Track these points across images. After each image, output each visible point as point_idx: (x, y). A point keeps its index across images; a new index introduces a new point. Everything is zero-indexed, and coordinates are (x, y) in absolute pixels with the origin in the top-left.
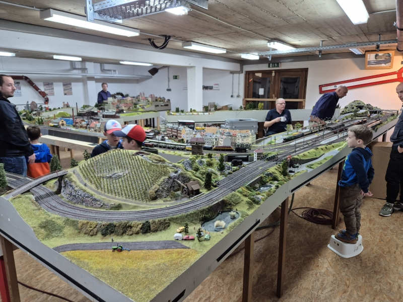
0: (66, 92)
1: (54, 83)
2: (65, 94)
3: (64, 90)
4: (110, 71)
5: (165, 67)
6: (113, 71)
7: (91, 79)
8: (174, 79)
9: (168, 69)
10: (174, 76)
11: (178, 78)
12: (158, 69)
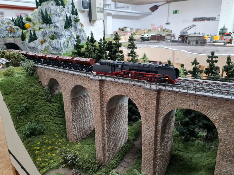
4: (124, 7)
5: (167, 3)
6: (126, 8)
7: (109, 14)
8: (174, 13)
9: (169, 5)
10: (174, 11)
11: (178, 12)
12: (159, 6)
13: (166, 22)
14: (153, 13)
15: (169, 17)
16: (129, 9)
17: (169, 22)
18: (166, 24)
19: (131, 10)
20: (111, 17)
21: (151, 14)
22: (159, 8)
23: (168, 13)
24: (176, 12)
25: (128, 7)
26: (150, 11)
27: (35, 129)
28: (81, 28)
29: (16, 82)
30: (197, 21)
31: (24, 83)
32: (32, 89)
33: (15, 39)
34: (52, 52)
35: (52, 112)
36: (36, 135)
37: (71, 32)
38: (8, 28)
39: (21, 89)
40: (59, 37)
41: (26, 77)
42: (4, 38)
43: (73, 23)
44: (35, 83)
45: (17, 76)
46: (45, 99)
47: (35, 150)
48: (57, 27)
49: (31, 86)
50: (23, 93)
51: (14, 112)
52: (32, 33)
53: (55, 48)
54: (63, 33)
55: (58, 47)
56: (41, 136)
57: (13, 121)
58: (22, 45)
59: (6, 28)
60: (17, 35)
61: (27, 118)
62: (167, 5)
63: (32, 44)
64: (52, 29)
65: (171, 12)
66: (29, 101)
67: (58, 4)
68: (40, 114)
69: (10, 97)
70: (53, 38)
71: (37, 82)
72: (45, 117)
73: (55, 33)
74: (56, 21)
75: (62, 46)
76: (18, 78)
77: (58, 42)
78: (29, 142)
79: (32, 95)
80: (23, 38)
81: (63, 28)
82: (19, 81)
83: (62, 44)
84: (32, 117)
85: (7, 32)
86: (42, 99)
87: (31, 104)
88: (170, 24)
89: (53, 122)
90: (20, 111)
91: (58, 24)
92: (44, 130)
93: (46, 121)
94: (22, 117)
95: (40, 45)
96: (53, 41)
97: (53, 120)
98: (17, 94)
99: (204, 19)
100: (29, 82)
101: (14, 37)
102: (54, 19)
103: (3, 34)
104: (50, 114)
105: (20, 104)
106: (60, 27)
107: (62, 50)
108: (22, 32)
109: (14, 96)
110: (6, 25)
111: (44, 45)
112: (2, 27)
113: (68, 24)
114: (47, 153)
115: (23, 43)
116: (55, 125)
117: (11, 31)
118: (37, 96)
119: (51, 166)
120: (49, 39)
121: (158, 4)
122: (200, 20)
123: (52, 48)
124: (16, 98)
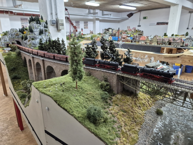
1: (80, 22)
2: (85, 28)
4: (108, 14)
5: (139, 11)
6: (109, 15)
7: (97, 19)
8: (143, 19)
9: (140, 13)
10: (144, 17)
11: (146, 18)
12: (134, 13)
13: (138, 25)
14: (129, 18)
15: (140, 21)
16: (111, 16)
17: (140, 25)
18: (138, 26)
19: (113, 16)
20: (99, 21)
21: (128, 19)
22: (134, 15)
23: (140, 18)
24: (145, 18)
25: (110, 15)
26: (127, 17)
27: (16, 76)
28: (49, 35)
29: (11, 58)
30: (159, 24)
31: (14, 58)
32: (17, 61)
33: (19, 39)
34: (33, 46)
35: (25, 71)
36: (17, 79)
37: (42, 37)
38: (15, 34)
39: (13, 61)
40: (36, 39)
41: (16, 56)
42: (13, 38)
43: (44, 32)
44: (19, 59)
45: (12, 55)
46: (23, 65)
47: (15, 84)
48: (35, 34)
49: (18, 60)
50: (14, 62)
51: (9, 69)
52: (26, 36)
53: (34, 44)
54: (37, 37)
55: (35, 43)
56: (18, 80)
57: (9, 73)
58: (22, 42)
59: (15, 33)
60: (20, 37)
61: (14, 72)
62: (139, 13)
63: (25, 42)
64: (33, 35)
65: (142, 18)
66: (16, 66)
67: (37, 23)
68: (20, 71)
69: (8, 63)
70: (33, 39)
71: (20, 58)
72: (22, 73)
73: (34, 37)
74: (35, 31)
75: (37, 43)
76: (12, 56)
77: (35, 41)
78: (13, 81)
79: (17, 63)
80: (22, 38)
81: (38, 34)
82: (13, 57)
83: (37, 42)
84: (16, 72)
85: (15, 35)
86: (21, 65)
87: (16, 67)
88: (141, 26)
89: (25, 75)
90: (11, 69)
91: (35, 33)
92: (21, 77)
93: (22, 74)
94: (12, 72)
95: (28, 42)
96: (33, 41)
97: (25, 74)
98: (11, 63)
99: (164, 23)
100: (17, 58)
101: (18, 38)
102: (35, 30)
103: (13, 36)
104: (24, 71)
105: (12, 66)
106: (36, 34)
107: (37, 45)
108: (22, 36)
109: (10, 63)
110: (15, 32)
111: (29, 42)
112: (13, 33)
113: (41, 33)
114: (19, 85)
115: (22, 41)
116: (26, 76)
117: (17, 35)
118: (19, 64)
119: (19, 89)
120: (31, 40)
121: (133, 12)
122: (162, 24)
123: (33, 44)
124: (10, 64)
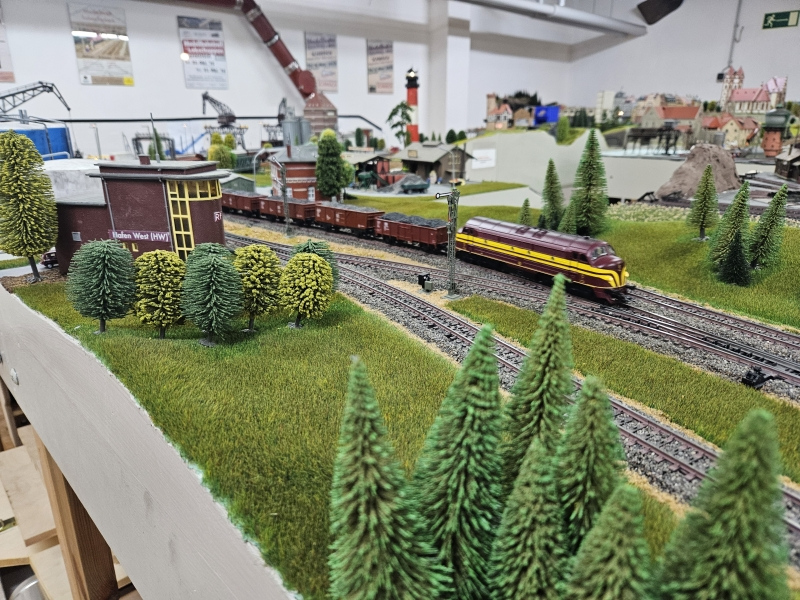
0: (376, 78)
1: (341, 40)
2: (372, 90)
3: (370, 71)
7: (459, 28)
11: (792, 19)
15: (738, 46)
20: (466, 42)
21: (640, 31)
23: (736, 26)
24: (779, 20)
